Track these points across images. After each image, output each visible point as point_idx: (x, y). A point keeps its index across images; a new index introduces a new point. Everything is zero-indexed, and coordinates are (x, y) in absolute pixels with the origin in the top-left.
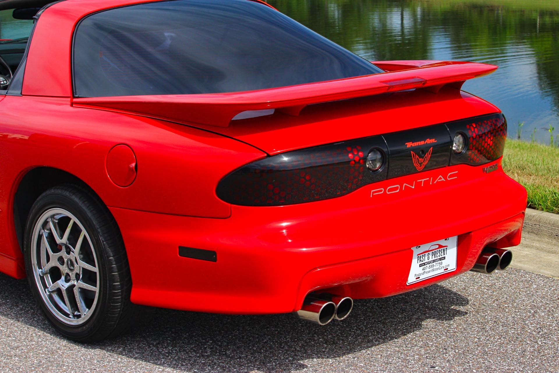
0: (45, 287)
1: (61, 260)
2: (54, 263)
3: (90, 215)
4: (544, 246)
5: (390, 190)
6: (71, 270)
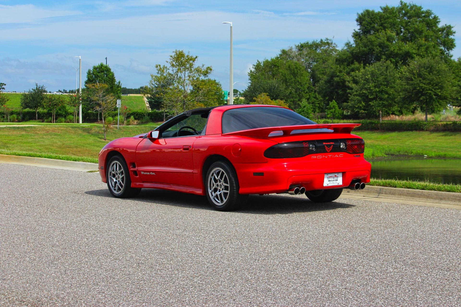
0: (212, 195)
1: (218, 185)
2: (215, 186)
3: (227, 168)
4: (396, 198)
5: (318, 157)
6: (221, 188)
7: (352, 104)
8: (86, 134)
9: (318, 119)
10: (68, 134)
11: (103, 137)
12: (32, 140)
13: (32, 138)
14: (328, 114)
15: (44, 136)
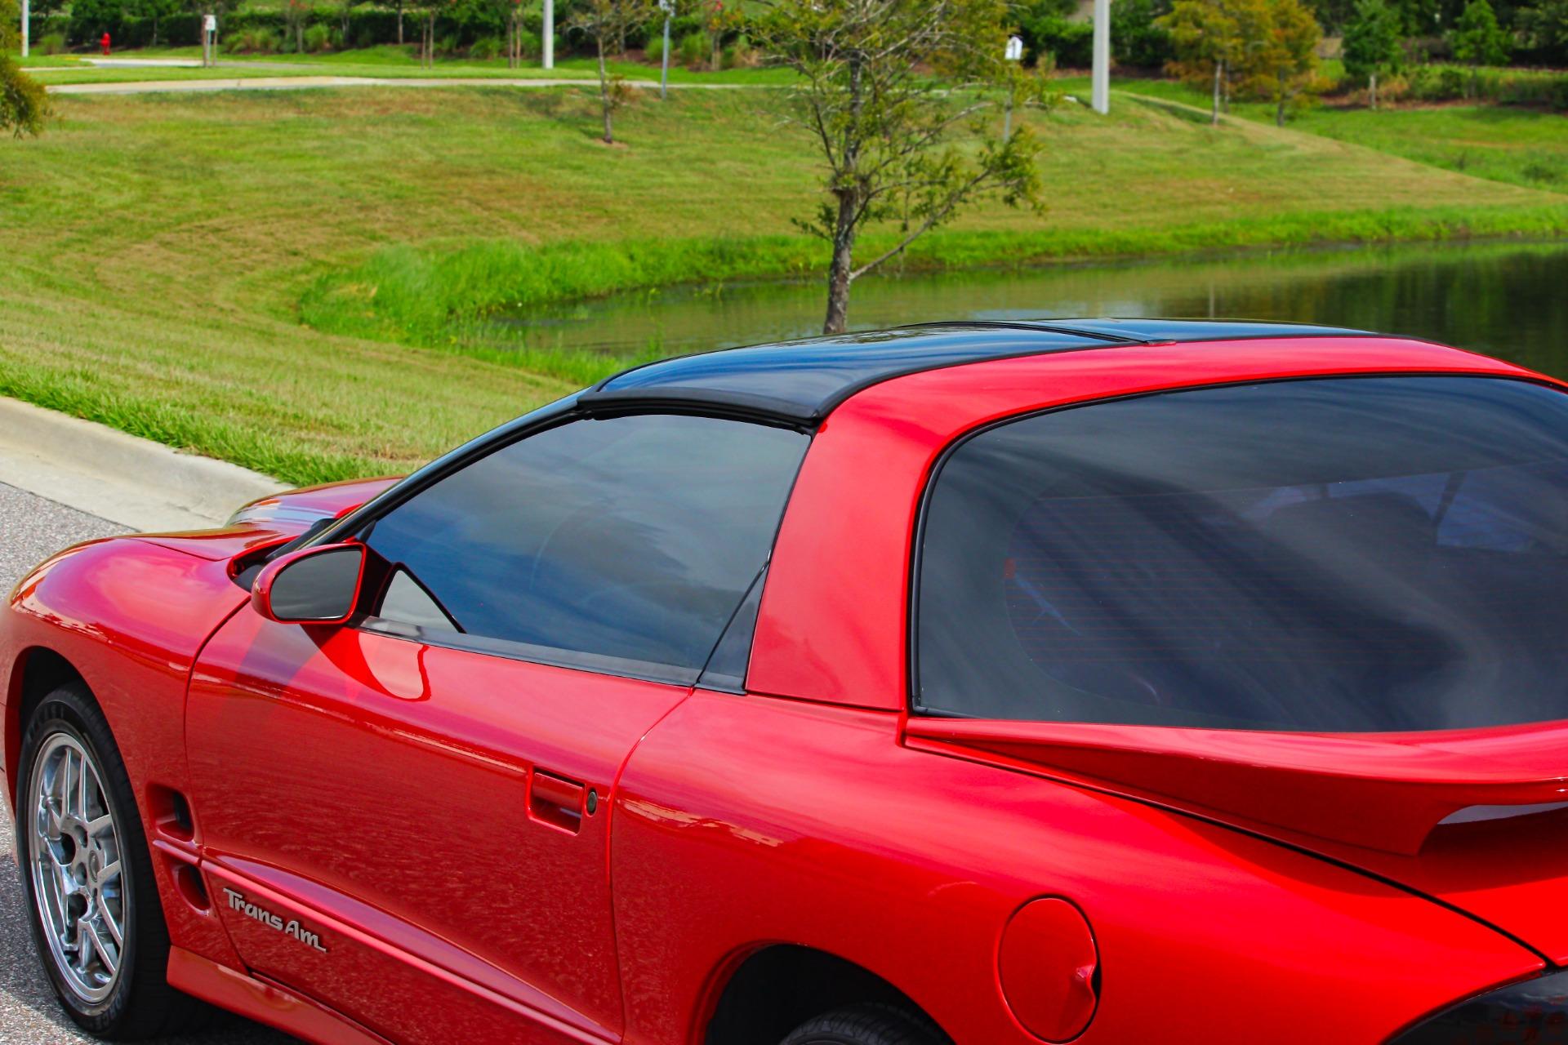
7: (1549, 13)
8: (535, 117)
9: (1421, 61)
10: (462, 119)
11: (602, 130)
12: (316, 143)
13: (319, 137)
14: (1459, 47)
15: (369, 129)
